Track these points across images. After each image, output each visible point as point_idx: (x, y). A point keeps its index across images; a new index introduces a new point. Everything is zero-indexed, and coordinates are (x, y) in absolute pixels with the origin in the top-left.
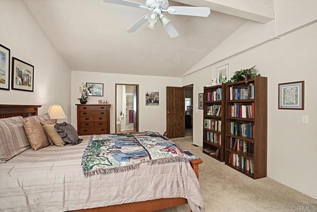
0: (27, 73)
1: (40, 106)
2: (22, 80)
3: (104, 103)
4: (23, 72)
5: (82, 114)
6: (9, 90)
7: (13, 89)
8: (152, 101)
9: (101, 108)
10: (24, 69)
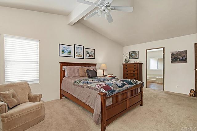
0: (91, 52)
1: (97, 64)
2: (89, 55)
3: (136, 62)
4: (90, 52)
5: (125, 69)
6: (83, 58)
7: (85, 58)
8: (178, 60)
9: (134, 65)
10: (90, 51)
